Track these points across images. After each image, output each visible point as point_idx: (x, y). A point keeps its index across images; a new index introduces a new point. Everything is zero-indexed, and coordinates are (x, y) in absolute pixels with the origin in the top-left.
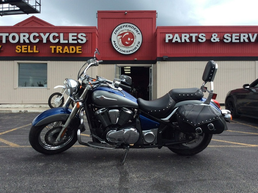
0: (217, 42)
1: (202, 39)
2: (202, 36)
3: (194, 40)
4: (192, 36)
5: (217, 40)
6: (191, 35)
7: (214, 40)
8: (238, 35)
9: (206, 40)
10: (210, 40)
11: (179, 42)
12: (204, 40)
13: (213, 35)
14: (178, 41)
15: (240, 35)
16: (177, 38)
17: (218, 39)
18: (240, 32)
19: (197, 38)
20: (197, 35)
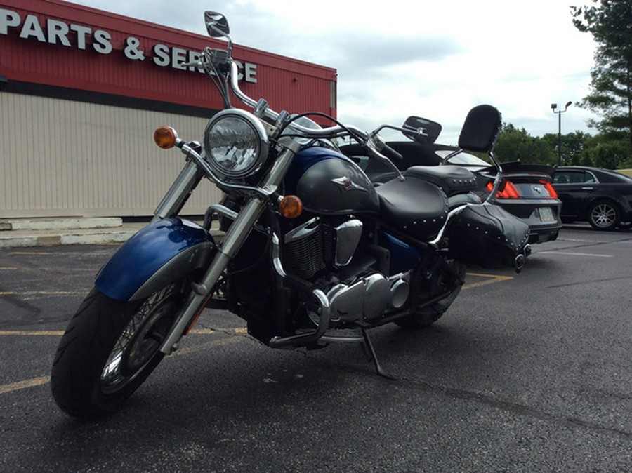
0: (139, 60)
1: (103, 46)
2: (103, 36)
3: (82, 44)
4: (76, 32)
5: (139, 55)
6: (74, 27)
7: (132, 53)
8: (184, 52)
9: (113, 50)
10: (123, 52)
11: (39, 39)
12: (108, 50)
13: (130, 40)
14: (36, 38)
15: (188, 52)
16: (33, 28)
17: (141, 52)
18: (189, 48)
19: (91, 39)
20: (89, 30)
